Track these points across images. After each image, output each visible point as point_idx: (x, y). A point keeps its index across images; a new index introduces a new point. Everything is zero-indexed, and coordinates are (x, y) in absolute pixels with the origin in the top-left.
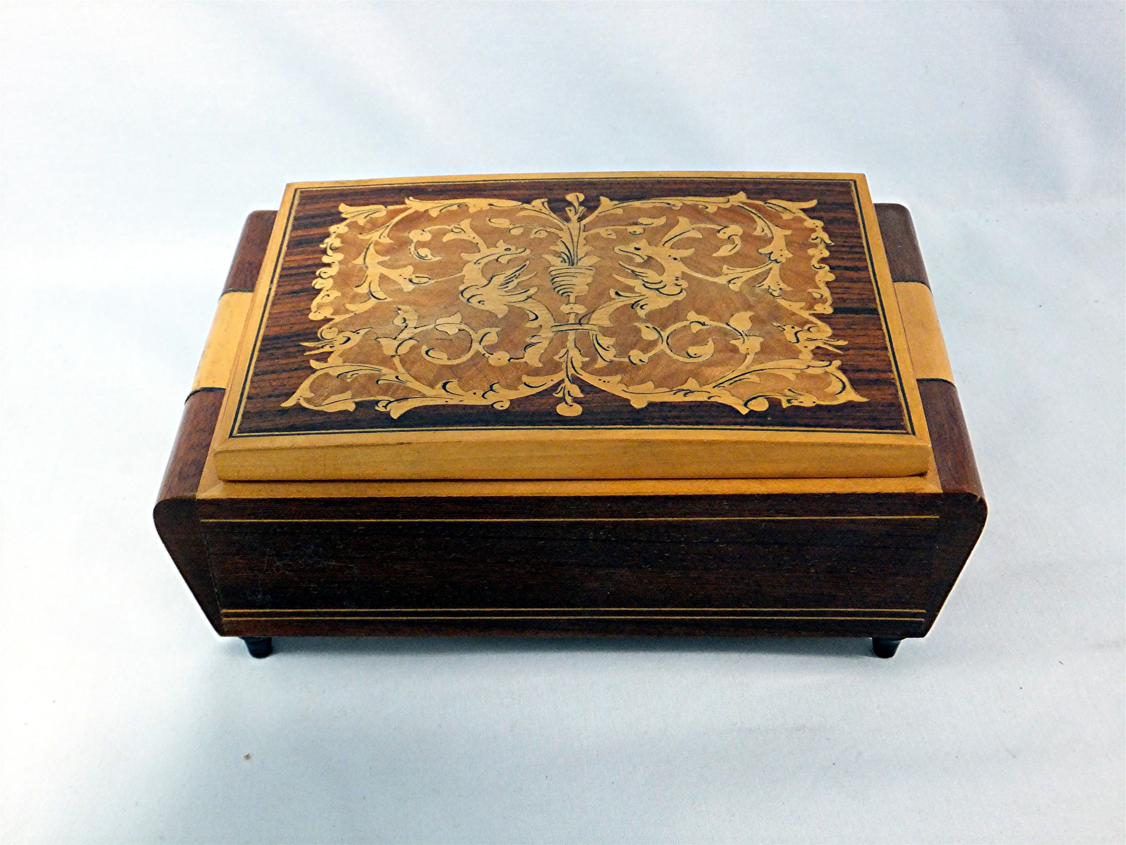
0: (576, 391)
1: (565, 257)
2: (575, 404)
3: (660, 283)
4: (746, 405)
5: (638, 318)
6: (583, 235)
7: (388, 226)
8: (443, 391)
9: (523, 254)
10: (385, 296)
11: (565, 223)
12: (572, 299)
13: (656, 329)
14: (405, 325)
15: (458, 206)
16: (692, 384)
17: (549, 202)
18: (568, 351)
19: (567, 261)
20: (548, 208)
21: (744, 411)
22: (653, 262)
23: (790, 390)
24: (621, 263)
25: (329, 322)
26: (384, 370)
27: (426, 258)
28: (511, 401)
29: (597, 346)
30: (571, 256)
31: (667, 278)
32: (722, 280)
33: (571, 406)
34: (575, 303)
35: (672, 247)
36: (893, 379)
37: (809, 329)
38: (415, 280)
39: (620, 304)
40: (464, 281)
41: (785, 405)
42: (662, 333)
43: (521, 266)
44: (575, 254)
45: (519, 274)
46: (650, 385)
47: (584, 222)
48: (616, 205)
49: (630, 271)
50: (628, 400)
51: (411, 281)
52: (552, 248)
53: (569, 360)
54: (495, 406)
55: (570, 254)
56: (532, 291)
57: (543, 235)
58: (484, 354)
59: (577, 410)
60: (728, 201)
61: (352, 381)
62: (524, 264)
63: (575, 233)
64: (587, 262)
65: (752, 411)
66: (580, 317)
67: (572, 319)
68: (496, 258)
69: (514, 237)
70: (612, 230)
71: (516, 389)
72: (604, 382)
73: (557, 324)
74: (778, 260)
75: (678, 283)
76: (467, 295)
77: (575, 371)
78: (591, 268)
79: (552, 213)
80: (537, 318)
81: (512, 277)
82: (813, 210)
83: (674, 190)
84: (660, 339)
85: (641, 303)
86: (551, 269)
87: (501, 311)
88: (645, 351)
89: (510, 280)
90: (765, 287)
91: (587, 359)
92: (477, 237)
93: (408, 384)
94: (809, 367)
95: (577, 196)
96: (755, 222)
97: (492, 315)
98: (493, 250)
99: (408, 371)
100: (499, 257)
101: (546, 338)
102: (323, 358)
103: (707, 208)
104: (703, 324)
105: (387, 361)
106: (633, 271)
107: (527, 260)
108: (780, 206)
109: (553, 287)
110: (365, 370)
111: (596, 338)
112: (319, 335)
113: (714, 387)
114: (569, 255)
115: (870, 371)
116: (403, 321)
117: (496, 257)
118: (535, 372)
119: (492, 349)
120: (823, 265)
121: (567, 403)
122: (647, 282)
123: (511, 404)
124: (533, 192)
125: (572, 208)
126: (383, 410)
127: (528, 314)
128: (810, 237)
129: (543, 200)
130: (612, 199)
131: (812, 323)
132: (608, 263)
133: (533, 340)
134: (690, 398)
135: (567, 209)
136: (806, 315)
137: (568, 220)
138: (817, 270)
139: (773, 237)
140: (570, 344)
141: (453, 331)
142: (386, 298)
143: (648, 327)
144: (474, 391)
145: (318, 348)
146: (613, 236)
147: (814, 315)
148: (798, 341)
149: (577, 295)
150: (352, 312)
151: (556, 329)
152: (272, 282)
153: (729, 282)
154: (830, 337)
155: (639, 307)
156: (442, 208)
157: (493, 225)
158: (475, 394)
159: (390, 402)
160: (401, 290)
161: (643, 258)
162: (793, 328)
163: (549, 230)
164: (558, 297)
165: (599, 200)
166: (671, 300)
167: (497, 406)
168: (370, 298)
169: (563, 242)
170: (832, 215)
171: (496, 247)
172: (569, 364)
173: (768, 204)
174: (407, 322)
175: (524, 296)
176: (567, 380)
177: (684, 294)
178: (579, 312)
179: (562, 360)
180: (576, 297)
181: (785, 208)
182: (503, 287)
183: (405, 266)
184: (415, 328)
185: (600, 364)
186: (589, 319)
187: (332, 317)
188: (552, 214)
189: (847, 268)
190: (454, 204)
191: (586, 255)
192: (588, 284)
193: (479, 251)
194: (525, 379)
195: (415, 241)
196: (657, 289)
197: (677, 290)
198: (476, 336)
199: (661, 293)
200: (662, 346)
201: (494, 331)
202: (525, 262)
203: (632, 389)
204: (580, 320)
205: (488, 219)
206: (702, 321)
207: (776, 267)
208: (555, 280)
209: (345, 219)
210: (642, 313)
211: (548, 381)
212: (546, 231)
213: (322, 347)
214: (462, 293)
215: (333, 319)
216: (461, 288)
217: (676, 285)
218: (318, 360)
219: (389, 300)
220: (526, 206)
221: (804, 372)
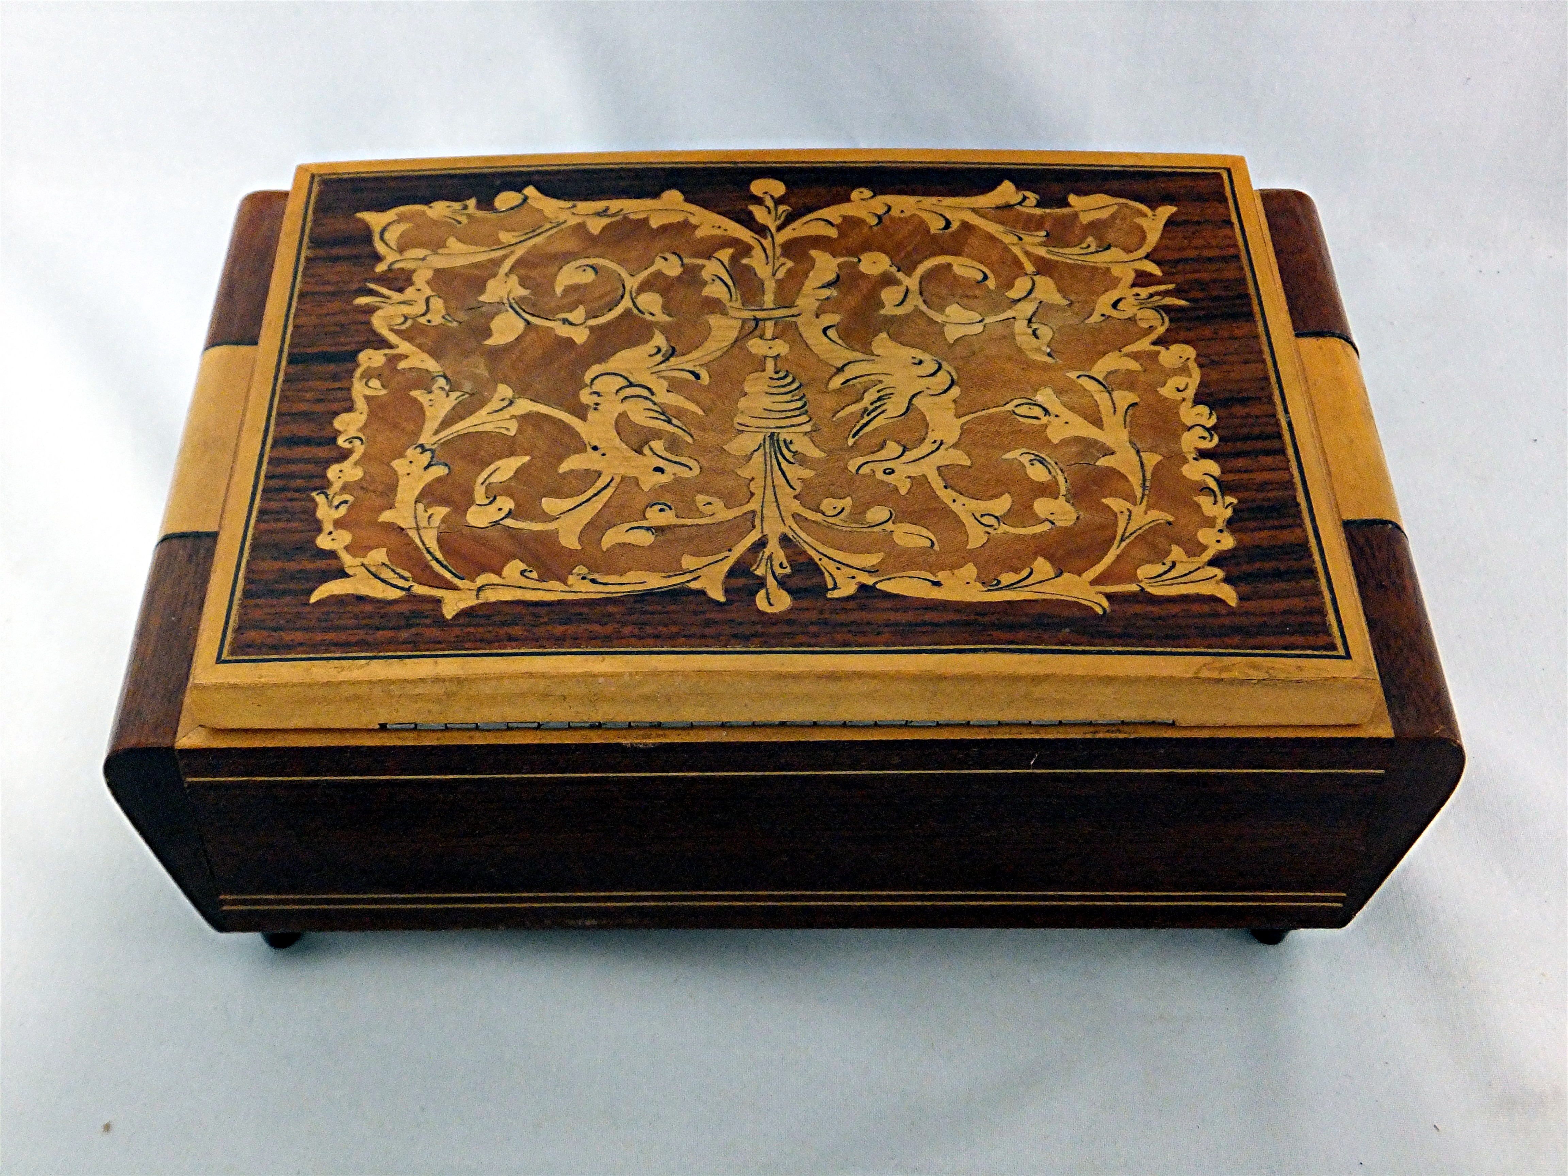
0: (759, 214)
1: (785, 451)
2: (760, 194)
3: (626, 398)
4: (526, 199)
5: (665, 330)
6: (753, 505)
7: (1122, 540)
8: (948, 216)
9: (861, 460)
10: (1080, 381)
11: (790, 534)
12: (770, 365)
13: (640, 311)
14: (1034, 326)
15: (999, 582)
16: (595, 226)
17: (824, 589)
18: (774, 275)
19: (782, 444)
20: (826, 574)
21: (530, 191)
22: (634, 440)
23: (460, 223)
24: (689, 440)
25: (1159, 338)
26: (1042, 252)
27: (1033, 457)
28: (848, 200)
29: (730, 283)
30: (775, 454)
31: (612, 408)
32: (524, 406)
33: (766, 193)
34: (765, 357)
35: (599, 474)
36: (309, 248)
37: (406, 318)
38: (1037, 412)
39: (695, 354)
40: (953, 406)
41: (472, 203)
42: (630, 305)
43: (861, 434)
44: (768, 459)
45: (862, 417)
46: (654, 224)
47: (754, 537)
48: (695, 579)
49: (674, 421)
50: (687, 200)
51: (1046, 411)
52: (808, 473)
53: (771, 259)
54: (872, 194)
55: (777, 458)
56: (837, 382)
57: (827, 505)
58: (899, 271)
59: (757, 187)
60: (480, 589)
61: (1085, 238)
62: (857, 437)
63: (771, 511)
64: (746, 443)
65: (519, 191)
66: (757, 333)
67: (769, 329)
68: (907, 453)
69: (880, 503)
70: (703, 515)
71: (845, 218)
72: (719, 227)
73: (793, 319)
74: (419, 450)
75: (595, 399)
76: (943, 379)
77: (761, 244)
78: (741, 428)
79: (817, 560)
80: (825, 331)
81: (874, 410)
82: (326, 576)
83: (581, 618)
84: (634, 294)
85: (659, 358)
86: (807, 428)
87: (882, 343)
88: (659, 274)
89: (877, 404)
90: (454, 395)
91: (745, 261)
92: (949, 502)
93: (1001, 228)
94: (424, 259)
95: (771, 605)
96: (439, 541)
97: (896, 337)
98: (915, 470)
99: (1006, 249)
100: (902, 455)
101: (807, 296)
102: (1142, 279)
103: (522, 573)
104: (565, 321)
105: (1044, 267)
106: (669, 422)
107: (852, 447)
108: (383, 581)
109: (803, 390)
110: (1071, 255)
111: (731, 296)
112: (1167, 319)
113: (565, 222)
114: (779, 455)
115: (337, 259)
116: (1038, 332)
117: (910, 455)
118: (818, 242)
119: (887, 280)
120: (347, 445)
121: (772, 197)
122: (646, 398)
123: (849, 195)
124: (856, 616)
125: (779, 571)
126: (1028, 194)
127: (840, 338)
128: (350, 509)
129: (836, 594)
130: (702, 593)
131: (398, 333)
132: (711, 438)
133: (827, 292)
134: (600, 205)
135: (788, 570)
136: (404, 347)
137: (785, 540)
138: (360, 435)
139: (416, 502)
140: (770, 286)
141: (954, 311)
142: (1078, 377)
143: (652, 314)
144: (902, 215)
145: (1158, 293)
146: (701, 499)
147: (391, 347)
148: (427, 300)
149: (763, 374)
150: (1127, 355)
151: (794, 311)
152: (1290, 424)
153: (511, 403)
154: (378, 308)
155: (663, 350)
156: (1030, 581)
157: (925, 532)
158: (902, 211)
159: (1020, 203)
160: (1059, 392)
161: (651, 449)
162: (429, 321)
163: (818, 517)
164: (794, 369)
165: (726, 591)
166: (612, 364)
167: (867, 193)
168: (1105, 378)
169: (791, 487)
170: (293, 566)
171: (909, 477)
172: (770, 253)
173: (406, 585)
174: (1030, 331)
175: (849, 373)
176: (773, 230)
177: (588, 377)
178: (760, 341)
179: (783, 260)
180: (764, 370)
181: (376, 576)
182: (888, 391)
183: (1065, 442)
184: (1014, 318)
185: (725, 254)
186: (742, 327)
187: (1157, 348)
188: (816, 557)
189: (307, 441)
190: (1008, 587)
191: (749, 458)
192: (746, 394)
193: (939, 468)
194: (833, 233)
195: (1061, 500)
196: (631, 385)
197: (598, 386)
198: (915, 301)
199: (626, 378)
200: (632, 283)
201: (889, 310)
202: (855, 443)
203: (680, 218)
204: (757, 325)
205: (936, 547)
206: (567, 326)
207: (426, 438)
208: (799, 404)
209: (1212, 563)
210: (659, 340)
211: (799, 229)
212: (823, 514)
213: (1151, 296)
214: (953, 383)
215: (1154, 343)
216: (955, 391)
217: (598, 394)
218: (1151, 275)
219: (1073, 375)
220: (870, 581)
221: (432, 251)
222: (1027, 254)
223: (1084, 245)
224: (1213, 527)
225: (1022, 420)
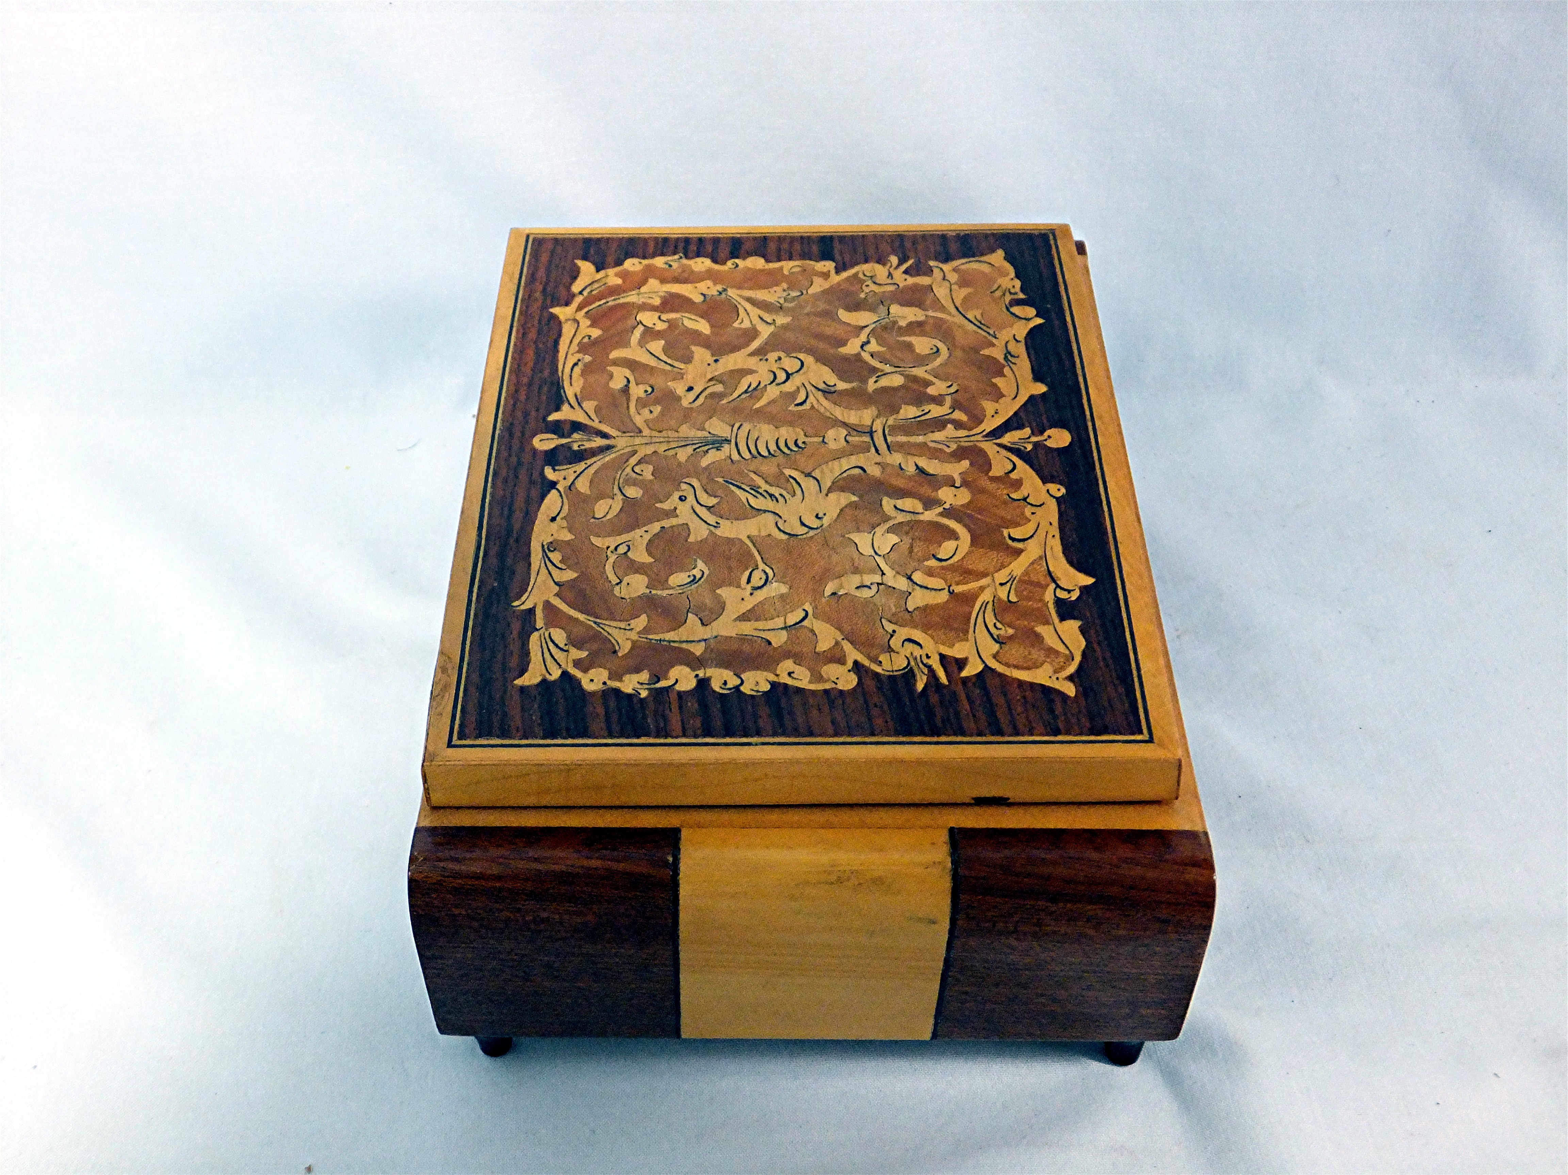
3: (773, 373)
4: (1027, 319)
5: (856, 388)
6: (648, 432)
7: (596, 623)
8: (1030, 541)
9: (697, 484)
10: (800, 610)
11: (615, 450)
12: (813, 439)
13: (881, 376)
14: (874, 587)
15: (552, 551)
16: (992, 352)
17: (554, 465)
18: (933, 441)
19: (717, 445)
20: (570, 466)
21: (1038, 321)
22: (725, 377)
23: (993, 292)
24: (723, 402)
25: (865, 666)
26: (986, 597)
28: (1046, 482)
29: (921, 419)
30: (706, 442)
31: (762, 367)
32: (766, 330)
33: (1050, 437)
34: (823, 437)
35: (687, 363)
38: (756, 583)
39: (826, 403)
40: (762, 534)
42: (888, 371)
43: (729, 485)
44: (701, 439)
45: (749, 486)
46: (998, 380)
47: (613, 432)
48: (572, 407)
49: (745, 395)
50: (1033, 396)
51: (757, 588)
52: (682, 458)
53: (955, 440)
54: (1058, 496)
56: (794, 473)
57: (646, 467)
58: (945, 509)
59: (1058, 432)
60: (576, 321)
61: (1010, 627)
62: (725, 483)
63: (641, 440)
64: (719, 428)
65: (1037, 316)
66: (855, 433)
67: (860, 439)
68: (705, 509)
69: (647, 493)
70: (639, 409)
71: (1019, 480)
72: (997, 413)
73: (873, 451)
74: (722, 290)
75: (774, 359)
76: (798, 530)
77: (975, 435)
78: (737, 425)
79: (585, 462)
80: (859, 467)
81: (757, 492)
84: (902, 373)
85: (822, 386)
86: (736, 457)
87: (844, 498)
88: (930, 385)
89: (764, 494)
90: (780, 300)
91: (950, 427)
92: (645, 529)
93: (1018, 572)
95: (541, 441)
97: (852, 505)
99: (988, 574)
101: (905, 459)
102: (954, 663)
104: (867, 343)
106: (745, 392)
109: (781, 455)
110: (984, 615)
111: (904, 419)
112: (894, 674)
113: (997, 338)
114: (704, 444)
115: (945, 246)
116: (865, 588)
117: (701, 509)
118: (982, 465)
119: (931, 503)
121: (1045, 440)
122: (773, 381)
123: (1054, 483)
124: (523, 480)
125: (576, 444)
126: (1075, 593)
127: (849, 475)
129: (548, 470)
130: (557, 411)
131: (855, 275)
132: (726, 412)
133: (910, 469)
134: (1021, 353)
135: (576, 449)
136: (838, 278)
137: (609, 447)
138: (740, 267)
139: (666, 292)
140: (919, 439)
141: (891, 538)
142: (804, 609)
143: (876, 382)
144: (1028, 513)
145: (932, 670)
146: (658, 408)
147: (838, 273)
148: (893, 284)
149: (803, 437)
150: (838, 643)
151: (883, 451)
154: (884, 265)
155: (831, 388)
156: (552, 568)
157: (611, 516)
158: (1035, 513)
159: (1060, 588)
161: (714, 386)
162: (867, 286)
163: (633, 463)
164: (807, 451)
165: (557, 421)
166: (815, 366)
167: (1058, 493)
168: (804, 627)
169: (667, 450)
171: (675, 508)
174: (867, 584)
175: (804, 479)
177: (801, 355)
178: (844, 434)
179: (954, 446)
180: (807, 437)
182: (782, 500)
183: (717, 596)
184: (884, 575)
185: (959, 417)
186: (863, 426)
187: (850, 664)
188: (589, 462)
190: (546, 555)
191: (701, 430)
192: (778, 428)
193: (685, 525)
195: (645, 591)
196: (789, 374)
198: (902, 517)
199: (797, 372)
200: (916, 371)
201: (889, 502)
202: (717, 481)
204: (865, 433)
205: (593, 520)
206: (860, 344)
207: (733, 292)
208: (764, 454)
209: (566, 674)
210: (844, 386)
211: (1000, 455)
212: (636, 465)
213: (928, 666)
214: (790, 535)
215: (857, 663)
216: (780, 536)
217: (779, 360)
218: (960, 670)
219: (807, 607)
220: (561, 487)
221: (955, 284)
222: (982, 589)
223: (999, 625)
224: (609, 679)
225: (747, 573)
